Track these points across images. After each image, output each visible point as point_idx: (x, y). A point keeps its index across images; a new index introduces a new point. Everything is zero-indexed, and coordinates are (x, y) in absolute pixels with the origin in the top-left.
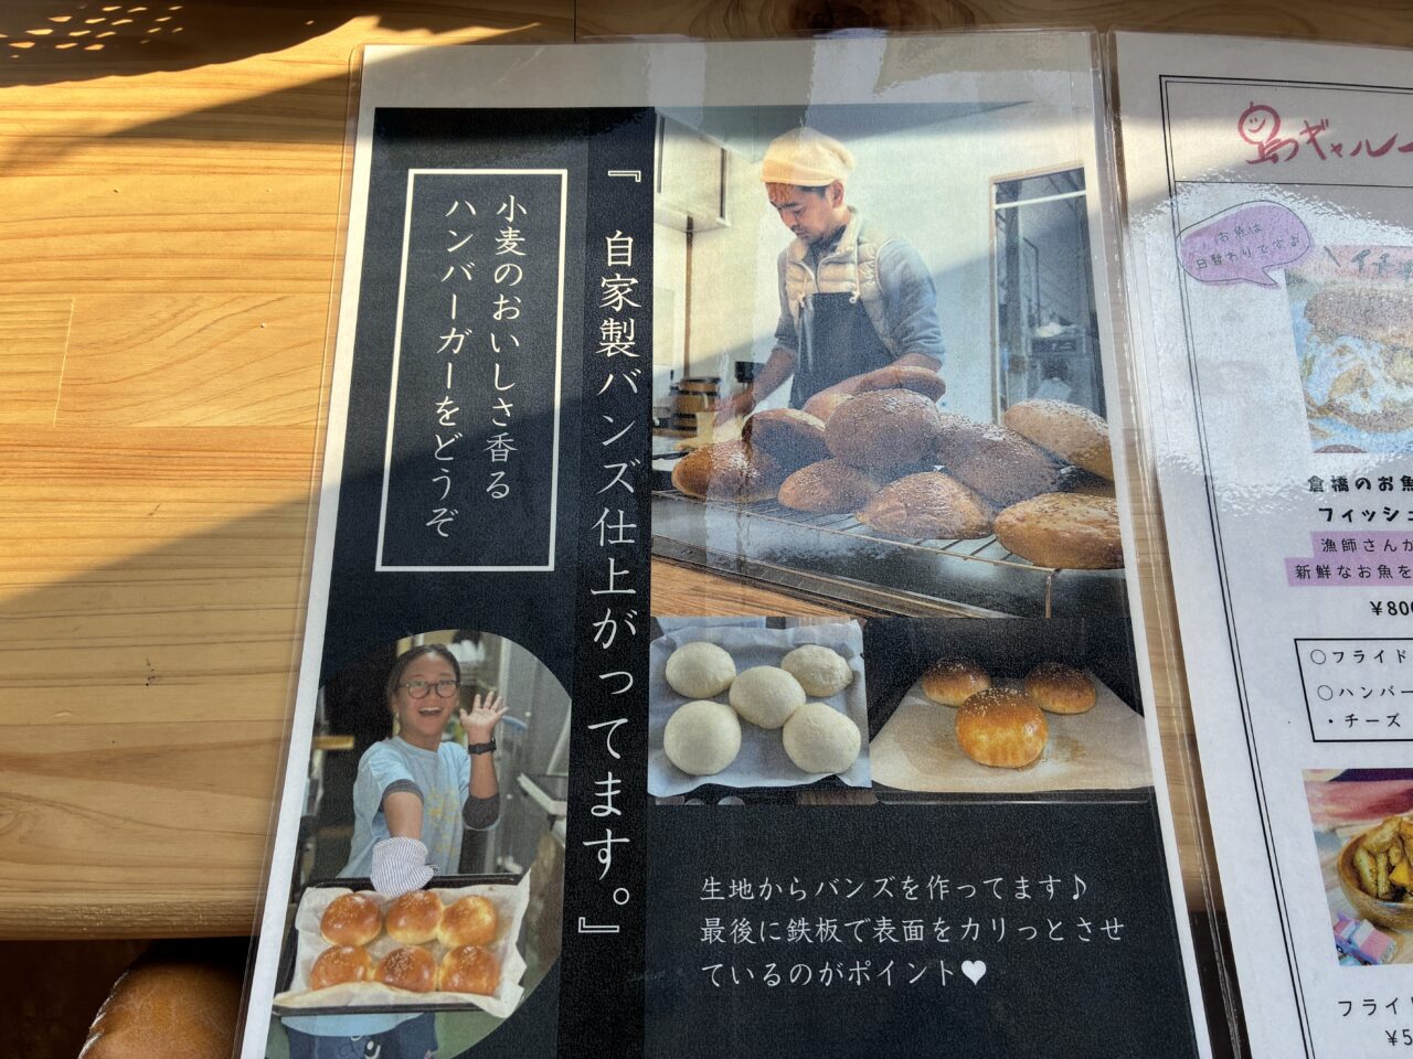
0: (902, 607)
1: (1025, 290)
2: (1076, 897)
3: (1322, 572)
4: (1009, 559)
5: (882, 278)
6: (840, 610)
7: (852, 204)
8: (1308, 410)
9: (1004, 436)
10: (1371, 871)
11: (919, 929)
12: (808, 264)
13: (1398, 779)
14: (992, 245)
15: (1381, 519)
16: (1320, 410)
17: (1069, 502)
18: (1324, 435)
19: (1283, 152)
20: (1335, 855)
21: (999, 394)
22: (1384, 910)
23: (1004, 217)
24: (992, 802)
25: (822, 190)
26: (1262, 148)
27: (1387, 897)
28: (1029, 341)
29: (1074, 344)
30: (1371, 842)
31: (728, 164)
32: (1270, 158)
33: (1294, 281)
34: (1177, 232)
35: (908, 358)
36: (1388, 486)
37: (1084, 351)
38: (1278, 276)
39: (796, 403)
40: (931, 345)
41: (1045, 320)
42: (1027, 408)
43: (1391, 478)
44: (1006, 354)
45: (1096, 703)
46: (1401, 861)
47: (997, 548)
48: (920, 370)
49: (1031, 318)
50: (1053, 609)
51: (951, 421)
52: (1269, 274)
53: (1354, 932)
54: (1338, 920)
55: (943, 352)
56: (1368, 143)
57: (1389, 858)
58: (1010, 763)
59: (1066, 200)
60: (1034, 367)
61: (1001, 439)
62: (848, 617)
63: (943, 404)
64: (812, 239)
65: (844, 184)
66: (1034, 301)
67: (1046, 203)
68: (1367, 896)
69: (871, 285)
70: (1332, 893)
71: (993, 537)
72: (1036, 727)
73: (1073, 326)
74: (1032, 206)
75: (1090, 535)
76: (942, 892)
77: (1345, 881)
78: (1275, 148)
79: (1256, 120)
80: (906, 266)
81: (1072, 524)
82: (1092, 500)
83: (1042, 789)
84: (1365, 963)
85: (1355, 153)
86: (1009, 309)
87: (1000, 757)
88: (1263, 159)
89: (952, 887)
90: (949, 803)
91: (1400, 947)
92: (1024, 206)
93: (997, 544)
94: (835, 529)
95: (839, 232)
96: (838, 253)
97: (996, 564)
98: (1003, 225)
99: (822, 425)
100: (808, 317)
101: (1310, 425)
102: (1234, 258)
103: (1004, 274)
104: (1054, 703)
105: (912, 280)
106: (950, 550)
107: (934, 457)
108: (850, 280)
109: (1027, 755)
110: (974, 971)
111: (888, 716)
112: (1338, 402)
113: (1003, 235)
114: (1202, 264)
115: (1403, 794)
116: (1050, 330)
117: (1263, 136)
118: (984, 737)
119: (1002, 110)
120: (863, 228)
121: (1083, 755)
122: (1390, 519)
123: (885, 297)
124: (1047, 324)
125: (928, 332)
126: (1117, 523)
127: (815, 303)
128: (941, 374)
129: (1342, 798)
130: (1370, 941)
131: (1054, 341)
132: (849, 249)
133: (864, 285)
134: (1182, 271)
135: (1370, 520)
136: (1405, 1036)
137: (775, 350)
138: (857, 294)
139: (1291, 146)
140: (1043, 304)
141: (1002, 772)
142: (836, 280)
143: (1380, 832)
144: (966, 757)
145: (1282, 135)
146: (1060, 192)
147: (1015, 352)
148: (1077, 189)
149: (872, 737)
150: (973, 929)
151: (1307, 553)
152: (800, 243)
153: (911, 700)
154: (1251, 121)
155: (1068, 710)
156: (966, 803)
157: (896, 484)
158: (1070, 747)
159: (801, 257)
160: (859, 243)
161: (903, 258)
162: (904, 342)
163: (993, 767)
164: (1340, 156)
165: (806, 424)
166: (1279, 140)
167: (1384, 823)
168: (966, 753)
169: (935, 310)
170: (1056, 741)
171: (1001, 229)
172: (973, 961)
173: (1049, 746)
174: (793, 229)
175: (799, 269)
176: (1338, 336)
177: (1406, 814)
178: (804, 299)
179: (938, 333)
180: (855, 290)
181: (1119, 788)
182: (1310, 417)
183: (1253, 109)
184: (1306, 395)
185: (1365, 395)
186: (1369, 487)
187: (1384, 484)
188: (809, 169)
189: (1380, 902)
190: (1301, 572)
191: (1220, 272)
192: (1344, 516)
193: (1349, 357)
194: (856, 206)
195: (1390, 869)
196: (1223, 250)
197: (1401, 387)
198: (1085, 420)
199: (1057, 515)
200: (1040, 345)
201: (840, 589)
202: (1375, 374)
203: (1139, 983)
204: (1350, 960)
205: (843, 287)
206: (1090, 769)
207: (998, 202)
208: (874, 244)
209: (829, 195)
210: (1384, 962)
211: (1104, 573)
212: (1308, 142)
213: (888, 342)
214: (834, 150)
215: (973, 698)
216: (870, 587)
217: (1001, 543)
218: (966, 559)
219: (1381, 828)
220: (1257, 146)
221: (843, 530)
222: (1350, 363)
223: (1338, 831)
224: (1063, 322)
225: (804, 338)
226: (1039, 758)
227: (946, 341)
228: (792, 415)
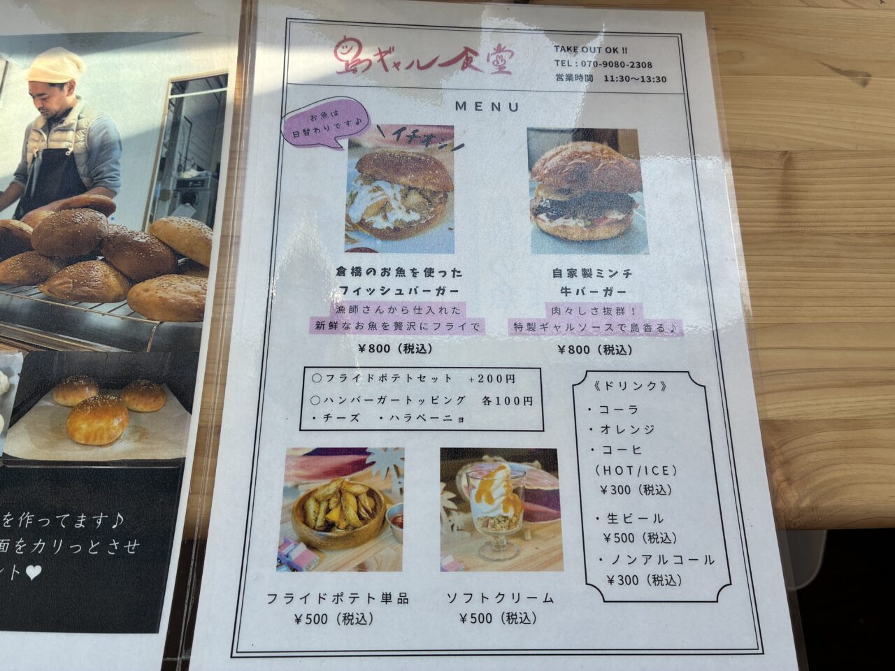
0: (52, 345)
1: (179, 148)
2: (114, 527)
3: (333, 326)
4: (133, 315)
5: (89, 140)
6: (13, 346)
7: (78, 94)
8: (346, 226)
9: (147, 239)
10: (314, 512)
11: (6, 545)
12: (44, 131)
13: (348, 454)
14: (164, 121)
15: (378, 293)
16: (354, 226)
17: (179, 281)
18: (354, 241)
19: (360, 67)
20: (293, 501)
21: (149, 213)
22: (315, 537)
23: (174, 103)
24: (78, 467)
25: (61, 86)
26: (347, 64)
27: (322, 529)
28: (176, 181)
29: (203, 182)
30: (319, 494)
31: (8, 70)
32: (352, 70)
33: (353, 145)
34: (283, 115)
35: (95, 190)
36: (387, 274)
37: (208, 187)
38: (344, 143)
39: (18, 216)
40: (113, 182)
41: (188, 167)
42: (165, 222)
43: (390, 269)
44: (159, 189)
45: (164, 406)
46: (337, 506)
47: (126, 309)
48: (102, 197)
49: (180, 166)
50: (152, 346)
51: (115, 229)
52: (339, 141)
53: (292, 550)
54: (283, 542)
55: (119, 186)
56: (418, 61)
57: (329, 504)
58: (97, 442)
59: (214, 93)
60: (176, 197)
61: (144, 241)
62: (17, 350)
63: (112, 219)
64: (50, 115)
65: (76, 82)
66: (184, 155)
67: (203, 95)
68: (308, 528)
69: (82, 144)
70: (285, 525)
71: (126, 301)
72: (121, 420)
73: (205, 172)
74: (192, 96)
75: (187, 301)
76: (27, 522)
77: (295, 517)
78: (356, 65)
79: (346, 47)
80: (107, 133)
81: (177, 294)
82: (193, 279)
83: (114, 459)
84: (294, 570)
85: (409, 67)
86: (167, 161)
87: (91, 439)
88: (347, 71)
89: (34, 520)
90: (49, 467)
91: (321, 561)
92: (187, 97)
93: (127, 306)
94: (23, 295)
95: (68, 111)
96: (64, 124)
97: (123, 318)
98: (173, 108)
99: (31, 230)
100: (37, 164)
101: (346, 235)
102: (318, 131)
103: (168, 138)
104: (137, 405)
105: (108, 141)
106: (96, 309)
107: (99, 251)
108: (69, 141)
109: (110, 437)
110: (33, 572)
111: (25, 413)
112: (366, 221)
113: (172, 115)
114: (296, 135)
115: (349, 464)
116: (191, 174)
117: (349, 57)
118: (83, 426)
119: (181, 38)
120: (83, 109)
121: (147, 438)
122: (383, 294)
123: (89, 152)
124: (189, 170)
125: (112, 174)
126: (205, 294)
127: (43, 155)
128: (114, 200)
129: (308, 466)
130: (302, 556)
131: (191, 181)
132: (72, 122)
133: (77, 144)
134: (282, 138)
135: (370, 294)
136: (307, 618)
137: (12, 184)
138: (71, 150)
139: (367, 63)
140: (189, 157)
141: (90, 448)
142: (60, 141)
143: (327, 488)
144: (69, 438)
145: (362, 57)
146: (212, 89)
147: (165, 187)
148: (222, 87)
149: (11, 425)
150: (41, 546)
151: (325, 314)
152: (42, 118)
153: (44, 403)
154: (343, 48)
155: (144, 410)
156: (60, 467)
157: (71, 267)
158: (140, 433)
159: (41, 127)
160: (79, 118)
161: (104, 129)
162: (96, 180)
163: (85, 445)
164: (398, 69)
165: (21, 230)
166: (359, 60)
167: (332, 482)
168: (70, 437)
169: (120, 161)
170: (131, 429)
171: (171, 111)
172: (34, 566)
173: (126, 432)
174: (39, 109)
175: (38, 134)
176: (375, 180)
177: (348, 477)
178: (37, 152)
179: (118, 175)
180: (71, 147)
181: (164, 458)
182: (347, 230)
183: (346, 40)
184: (347, 216)
185: (385, 217)
186: (374, 274)
187: (385, 272)
188: (56, 73)
189: (315, 532)
190: (319, 326)
191: (308, 139)
192: (354, 292)
193: (379, 193)
194: (82, 96)
195: (328, 510)
196: (311, 126)
197: (409, 213)
198: (200, 230)
199: (169, 288)
200: (182, 183)
201: (15, 332)
202: (394, 204)
203: (137, 580)
204: (285, 568)
205: (63, 145)
206: (149, 447)
207: (172, 94)
208: (89, 119)
209: (66, 88)
210: (307, 570)
211: (190, 325)
212: (378, 61)
213: (85, 180)
214: (74, 61)
215: (85, 402)
216: (36, 332)
217: (130, 306)
218: (103, 315)
219: (329, 485)
220: (344, 63)
221: (28, 296)
222: (379, 197)
223: (300, 487)
224: (199, 169)
225: (32, 176)
226: (118, 439)
227: (122, 180)
228: (14, 224)
